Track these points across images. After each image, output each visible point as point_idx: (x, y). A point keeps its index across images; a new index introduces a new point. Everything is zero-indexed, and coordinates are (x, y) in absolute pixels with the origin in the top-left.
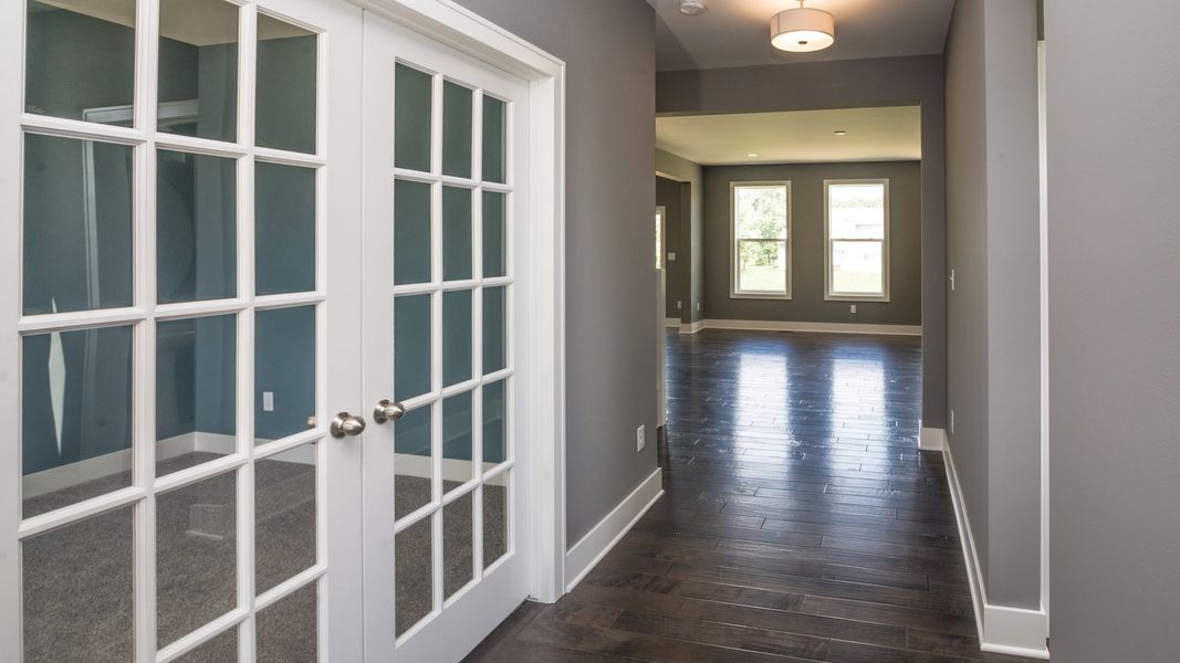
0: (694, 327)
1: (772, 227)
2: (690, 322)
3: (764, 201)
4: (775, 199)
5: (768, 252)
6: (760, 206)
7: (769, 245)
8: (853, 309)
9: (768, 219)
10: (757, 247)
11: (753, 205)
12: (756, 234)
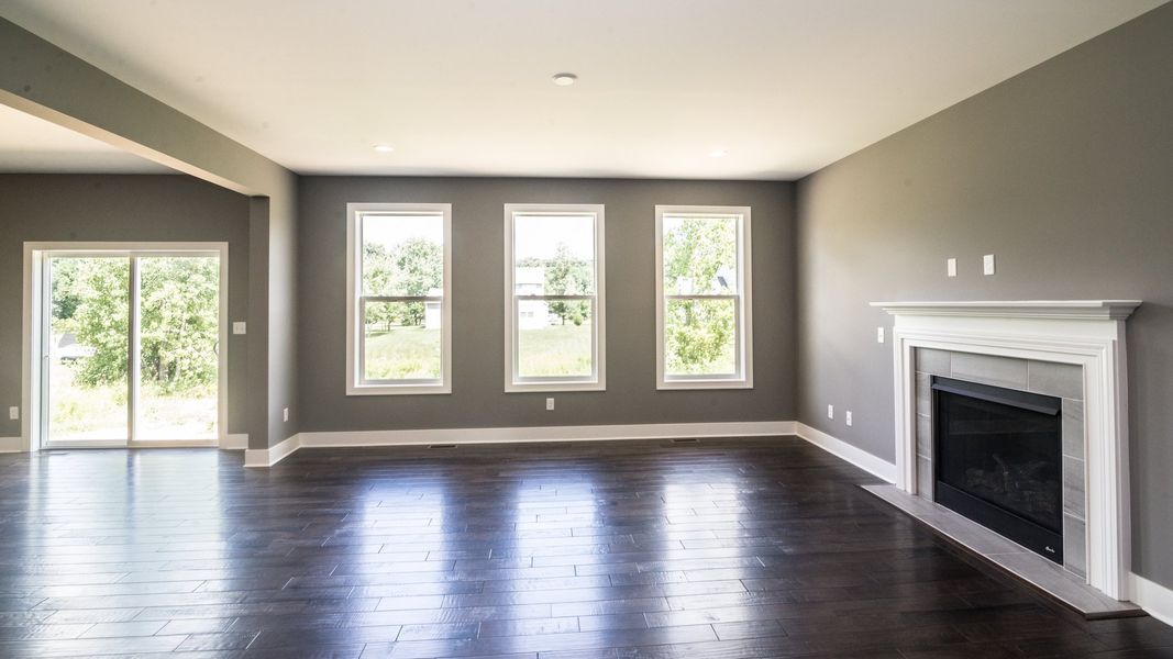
0: (276, 454)
1: (419, 285)
2: (265, 446)
3: (410, 260)
4: (422, 259)
5: (415, 311)
6: (406, 266)
7: (415, 305)
8: (550, 404)
9: (414, 279)
10: (402, 306)
11: (399, 264)
12: (404, 293)
